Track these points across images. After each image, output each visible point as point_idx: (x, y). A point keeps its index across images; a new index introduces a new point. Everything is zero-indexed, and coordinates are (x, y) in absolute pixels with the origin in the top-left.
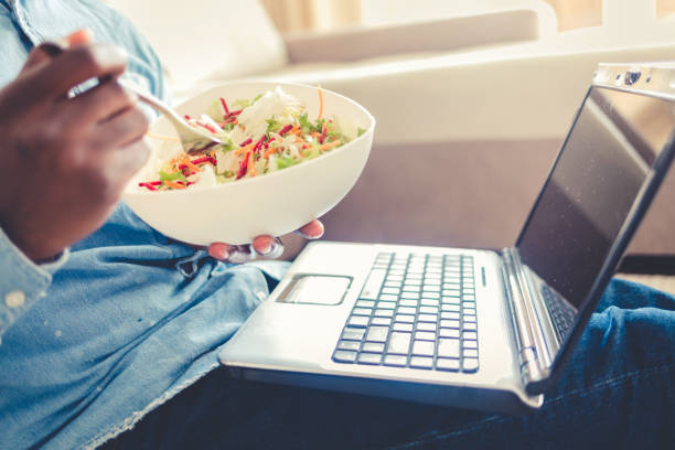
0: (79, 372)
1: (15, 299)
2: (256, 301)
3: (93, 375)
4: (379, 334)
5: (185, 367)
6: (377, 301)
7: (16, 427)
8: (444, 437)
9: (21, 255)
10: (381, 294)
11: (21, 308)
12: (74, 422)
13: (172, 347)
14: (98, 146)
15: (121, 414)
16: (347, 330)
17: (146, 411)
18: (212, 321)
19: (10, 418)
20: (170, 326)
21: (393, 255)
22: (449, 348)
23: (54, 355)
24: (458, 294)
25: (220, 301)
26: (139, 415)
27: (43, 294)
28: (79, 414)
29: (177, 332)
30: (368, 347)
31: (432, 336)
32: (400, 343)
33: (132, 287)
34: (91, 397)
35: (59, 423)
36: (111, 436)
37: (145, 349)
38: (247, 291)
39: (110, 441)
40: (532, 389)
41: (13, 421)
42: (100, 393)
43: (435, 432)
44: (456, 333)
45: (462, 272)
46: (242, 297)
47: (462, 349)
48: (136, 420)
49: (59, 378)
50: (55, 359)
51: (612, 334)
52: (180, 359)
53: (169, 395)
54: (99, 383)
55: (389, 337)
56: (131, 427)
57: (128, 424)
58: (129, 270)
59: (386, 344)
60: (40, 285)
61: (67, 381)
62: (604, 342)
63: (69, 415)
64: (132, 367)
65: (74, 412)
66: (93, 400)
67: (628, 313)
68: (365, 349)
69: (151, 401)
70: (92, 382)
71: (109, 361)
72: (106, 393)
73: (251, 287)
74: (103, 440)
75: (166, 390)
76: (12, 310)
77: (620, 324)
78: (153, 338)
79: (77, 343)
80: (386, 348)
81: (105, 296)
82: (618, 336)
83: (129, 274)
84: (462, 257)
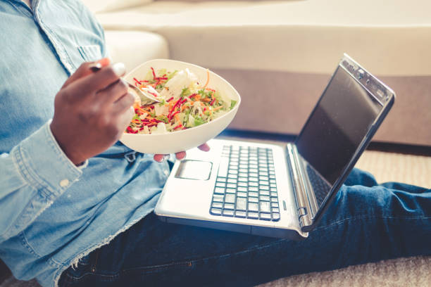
0: (79, 215)
1: (65, 183)
2: (164, 176)
3: (85, 217)
4: (230, 199)
5: (133, 212)
6: (227, 178)
7: (47, 243)
8: (261, 248)
9: (71, 163)
10: (228, 174)
11: (66, 187)
12: (76, 240)
13: (125, 202)
14: (115, 114)
15: (101, 236)
16: (215, 195)
17: (115, 235)
18: (144, 187)
19: (43, 238)
20: (123, 191)
21: (231, 147)
22: (265, 207)
23: (67, 207)
24: (267, 174)
25: (147, 178)
26: (112, 237)
27: (77, 180)
28: (79, 235)
29: (127, 194)
30: (226, 207)
31: (256, 200)
32: (242, 204)
33: (105, 171)
34: (84, 227)
35: (68, 240)
36: (97, 247)
37: (111, 203)
38: (160, 171)
39: (97, 249)
40: (304, 229)
41: (45, 239)
42: (88, 225)
43: (256, 246)
44: (268, 199)
45: (268, 160)
46: (157, 174)
47: (272, 208)
48: (111, 239)
49: (69, 219)
50: (68, 209)
51: (340, 199)
52: (130, 209)
53: (127, 227)
54: (88, 220)
55: (236, 200)
56: (108, 243)
57: (106, 241)
58: (103, 161)
59: (235, 204)
60: (77, 176)
61: (73, 220)
62: (337, 203)
63: (73, 236)
64: (105, 212)
65: (76, 235)
66: (86, 228)
67: (348, 188)
68: (225, 207)
69: (118, 230)
70: (85, 220)
71: (94, 209)
72: (92, 225)
73: (161, 169)
74: (94, 249)
75: (124, 225)
76: (63, 188)
77: (345, 194)
78: (115, 197)
79: (78, 201)
80: (235, 207)
81: (92, 175)
82: (343, 200)
83: (103, 163)
84: (267, 150)
